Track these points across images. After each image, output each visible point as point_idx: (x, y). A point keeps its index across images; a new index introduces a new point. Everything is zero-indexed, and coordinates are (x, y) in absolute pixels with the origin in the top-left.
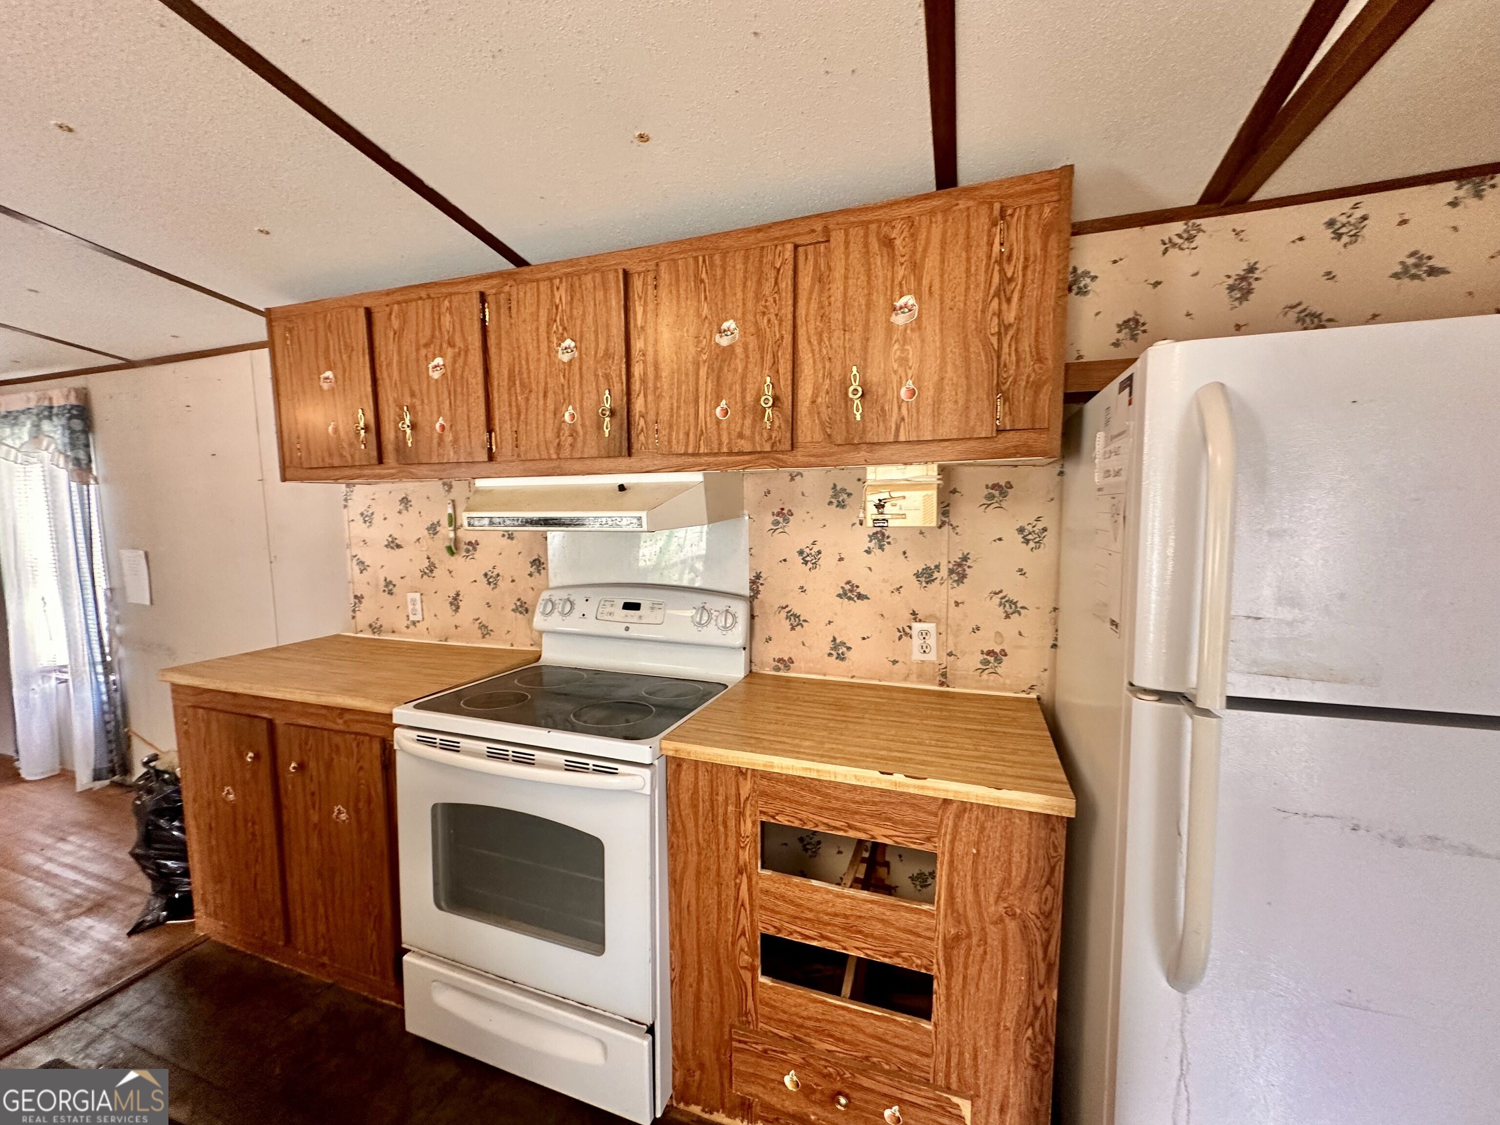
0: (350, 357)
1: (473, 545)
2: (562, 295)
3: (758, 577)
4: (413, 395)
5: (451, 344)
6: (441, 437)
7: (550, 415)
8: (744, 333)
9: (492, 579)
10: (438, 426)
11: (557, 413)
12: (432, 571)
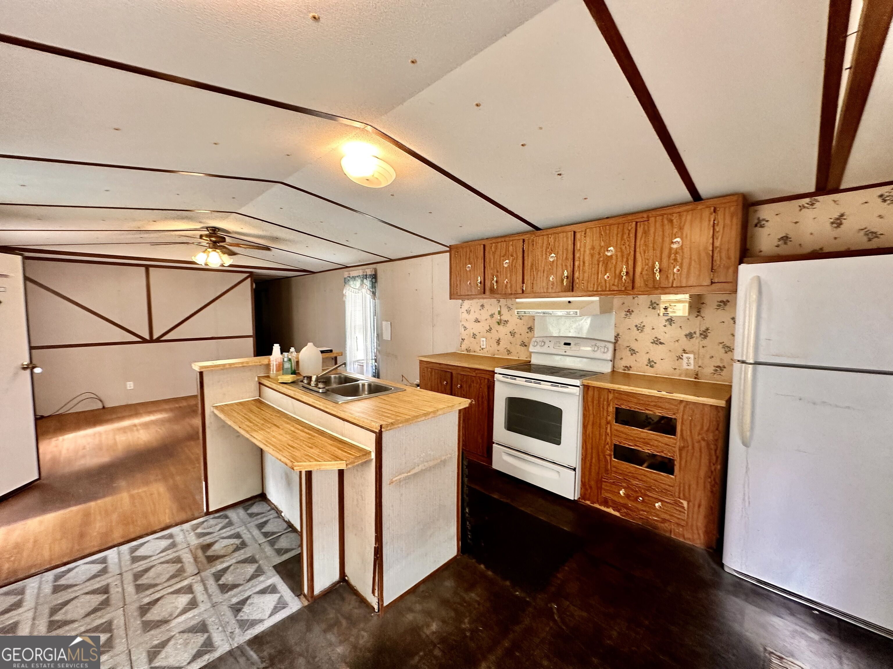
0: (477, 260)
1: (506, 322)
2: (552, 240)
3: (618, 335)
4: (497, 272)
5: (512, 256)
6: (506, 286)
7: (545, 278)
8: (616, 251)
9: (513, 334)
10: (505, 282)
11: (548, 277)
12: (490, 331)
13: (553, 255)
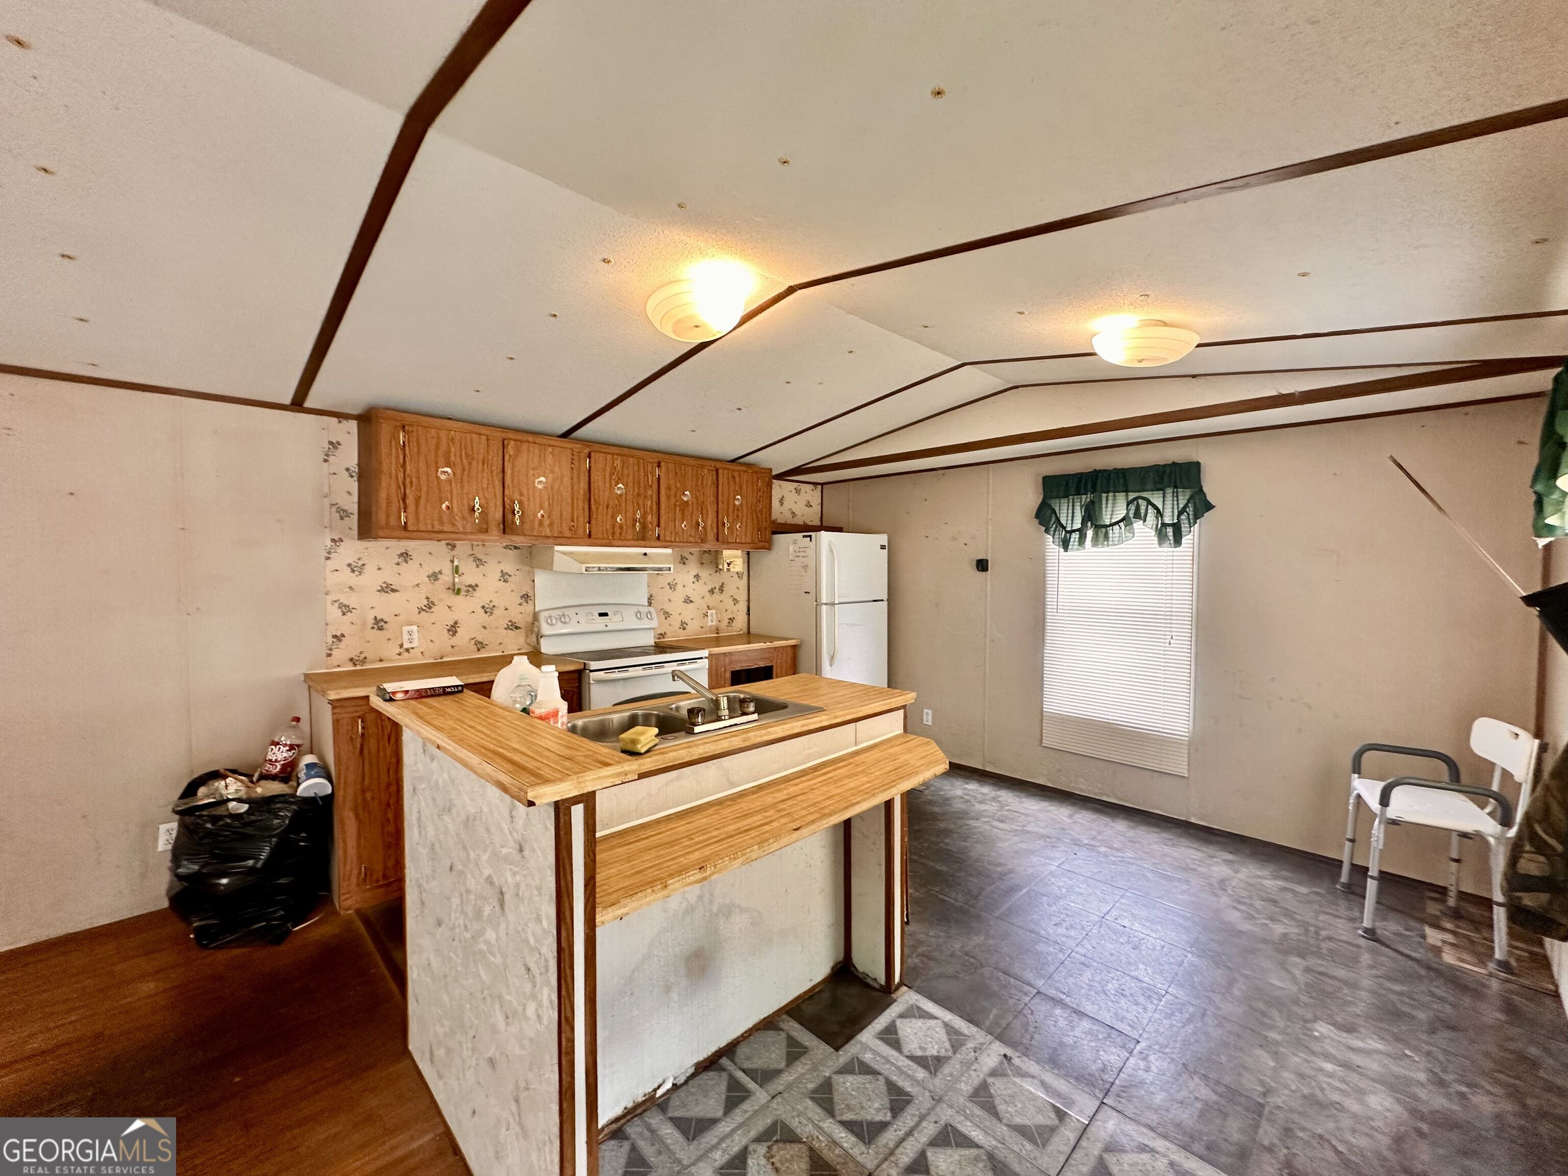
0: (470, 464)
1: (474, 587)
2: (618, 463)
3: (651, 596)
4: (521, 494)
5: (552, 472)
6: (541, 523)
7: (609, 518)
9: (488, 610)
10: (539, 515)
11: (614, 517)
12: (430, 608)
13: (620, 485)
